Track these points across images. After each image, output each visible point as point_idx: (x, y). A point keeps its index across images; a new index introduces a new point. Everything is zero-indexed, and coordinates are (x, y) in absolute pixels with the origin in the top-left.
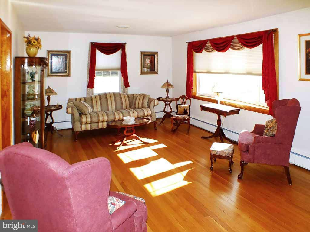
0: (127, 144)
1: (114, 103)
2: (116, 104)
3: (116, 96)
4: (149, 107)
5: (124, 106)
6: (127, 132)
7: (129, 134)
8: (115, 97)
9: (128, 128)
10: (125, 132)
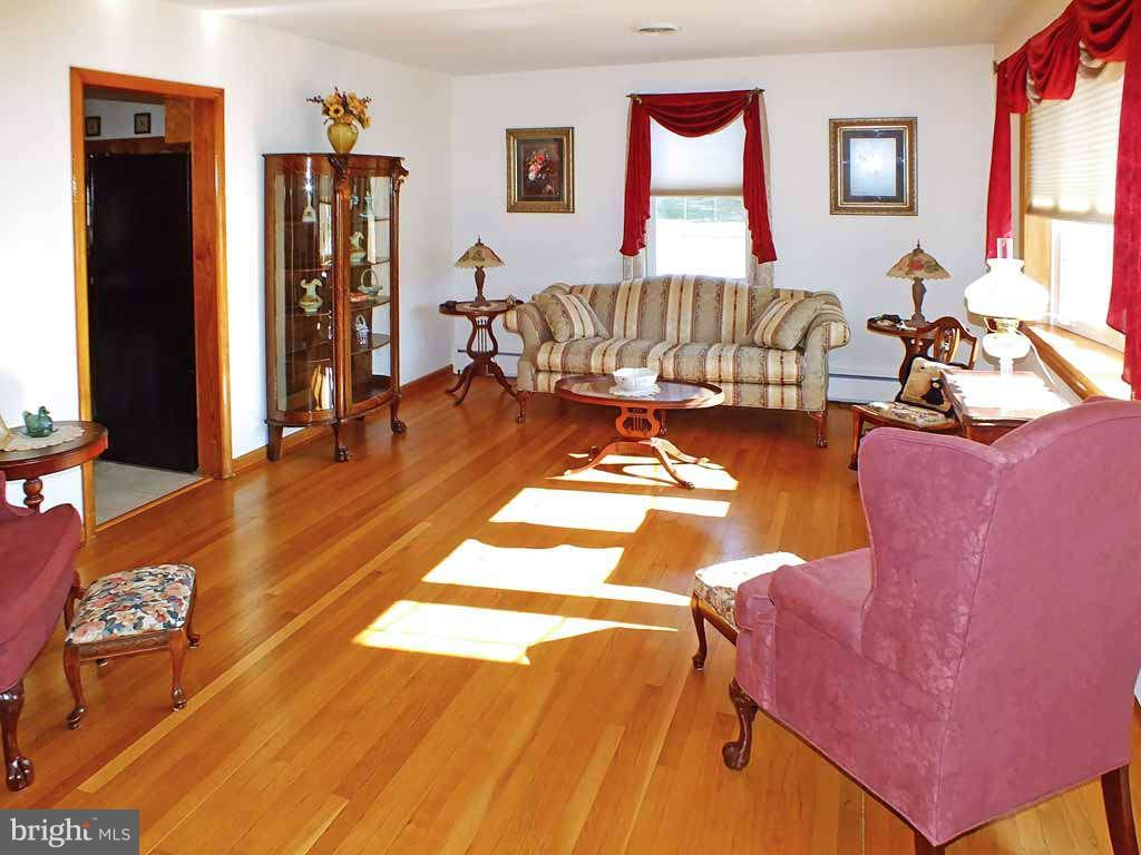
0: (626, 469)
1: (687, 315)
2: (695, 319)
3: (702, 290)
4: (800, 349)
5: (723, 333)
6: (628, 423)
7: (635, 434)
8: (696, 295)
9: (630, 410)
10: (619, 423)
